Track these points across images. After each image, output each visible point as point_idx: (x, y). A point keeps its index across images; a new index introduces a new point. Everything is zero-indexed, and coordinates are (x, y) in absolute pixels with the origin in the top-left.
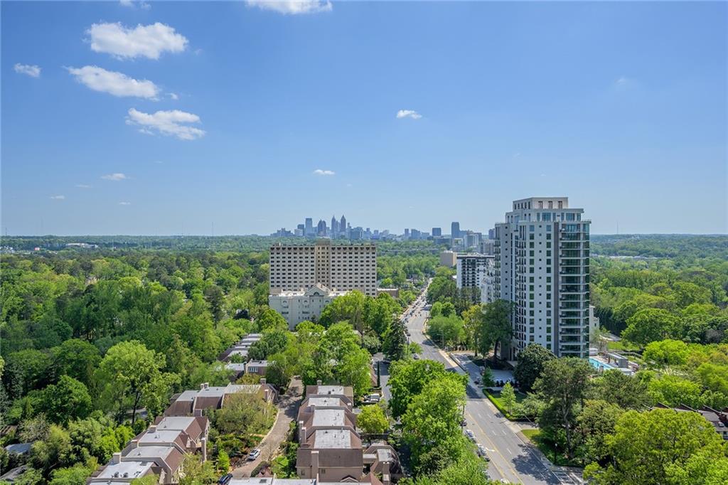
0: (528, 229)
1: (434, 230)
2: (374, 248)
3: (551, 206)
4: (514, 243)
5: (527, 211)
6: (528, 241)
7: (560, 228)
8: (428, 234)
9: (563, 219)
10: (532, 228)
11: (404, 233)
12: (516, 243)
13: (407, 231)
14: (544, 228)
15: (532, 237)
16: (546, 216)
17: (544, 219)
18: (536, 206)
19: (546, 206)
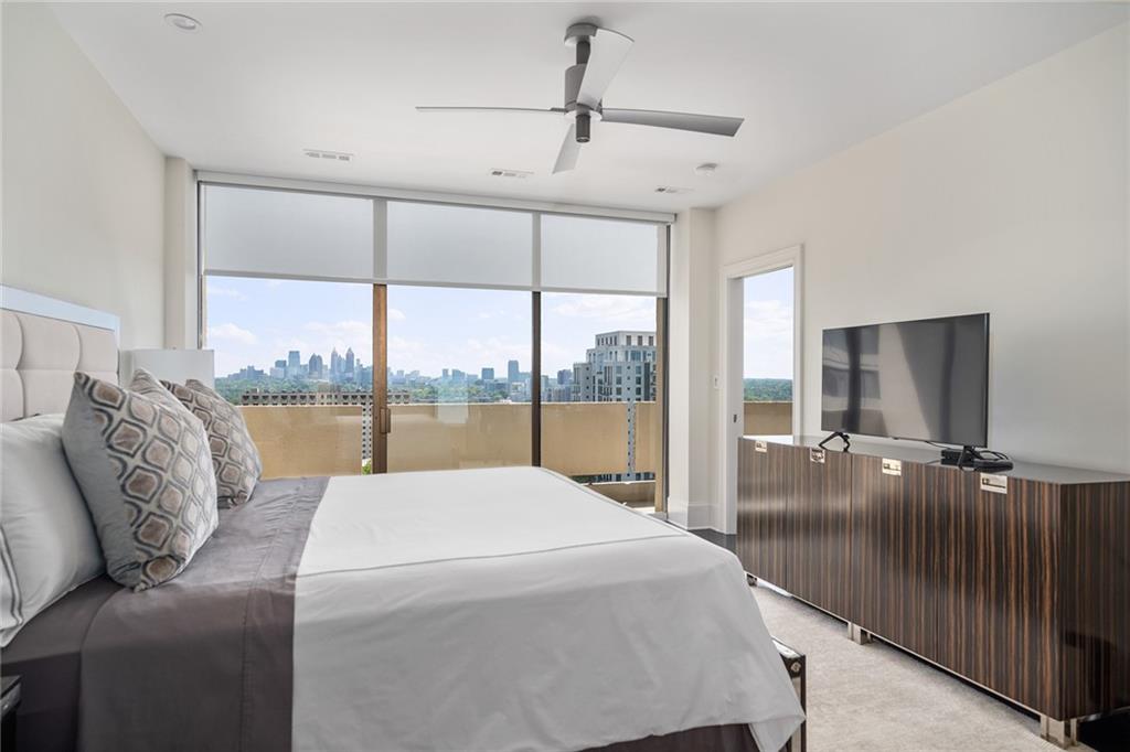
0: (614, 370)
1: (484, 370)
3: (640, 342)
4: (597, 389)
5: (613, 349)
6: (615, 387)
7: (651, 369)
8: (476, 376)
9: (654, 359)
10: (619, 369)
11: (441, 374)
12: (600, 389)
13: (445, 371)
14: (633, 369)
15: (619, 381)
16: (635, 355)
17: (633, 358)
18: (623, 342)
19: (634, 342)
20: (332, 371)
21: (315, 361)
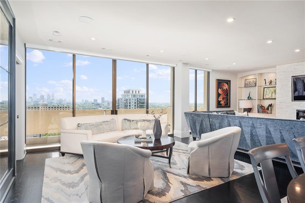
0: (129, 100)
1: (94, 100)
2: (69, 107)
3: (136, 92)
4: (124, 105)
5: (128, 94)
6: (129, 104)
7: (139, 100)
8: (92, 101)
9: (139, 97)
10: (130, 100)
11: (82, 101)
12: (125, 105)
13: (83, 100)
14: (134, 100)
15: (130, 103)
16: (134, 96)
17: (134, 97)
18: (131, 92)
19: (134, 92)
20: (48, 100)
21: (42, 97)
